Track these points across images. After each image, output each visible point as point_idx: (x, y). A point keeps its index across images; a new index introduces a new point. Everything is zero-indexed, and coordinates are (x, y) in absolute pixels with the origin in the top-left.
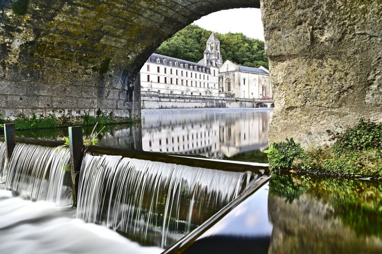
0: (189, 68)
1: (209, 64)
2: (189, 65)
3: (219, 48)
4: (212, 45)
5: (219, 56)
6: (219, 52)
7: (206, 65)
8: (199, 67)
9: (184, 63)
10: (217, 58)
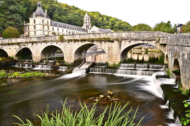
0: (79, 30)
1: (87, 28)
2: (79, 29)
3: (90, 20)
4: (87, 19)
5: (90, 24)
6: (90, 22)
7: (86, 29)
8: (83, 29)
9: (77, 28)
10: (89, 25)
